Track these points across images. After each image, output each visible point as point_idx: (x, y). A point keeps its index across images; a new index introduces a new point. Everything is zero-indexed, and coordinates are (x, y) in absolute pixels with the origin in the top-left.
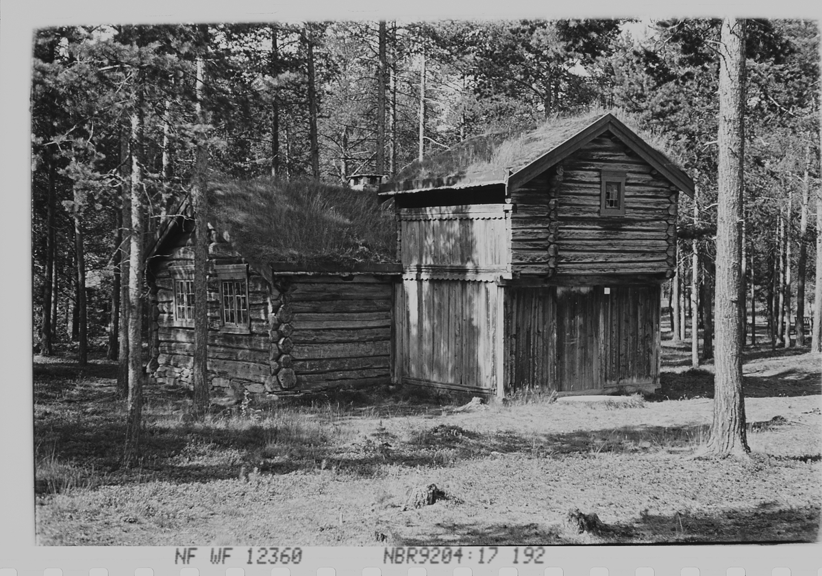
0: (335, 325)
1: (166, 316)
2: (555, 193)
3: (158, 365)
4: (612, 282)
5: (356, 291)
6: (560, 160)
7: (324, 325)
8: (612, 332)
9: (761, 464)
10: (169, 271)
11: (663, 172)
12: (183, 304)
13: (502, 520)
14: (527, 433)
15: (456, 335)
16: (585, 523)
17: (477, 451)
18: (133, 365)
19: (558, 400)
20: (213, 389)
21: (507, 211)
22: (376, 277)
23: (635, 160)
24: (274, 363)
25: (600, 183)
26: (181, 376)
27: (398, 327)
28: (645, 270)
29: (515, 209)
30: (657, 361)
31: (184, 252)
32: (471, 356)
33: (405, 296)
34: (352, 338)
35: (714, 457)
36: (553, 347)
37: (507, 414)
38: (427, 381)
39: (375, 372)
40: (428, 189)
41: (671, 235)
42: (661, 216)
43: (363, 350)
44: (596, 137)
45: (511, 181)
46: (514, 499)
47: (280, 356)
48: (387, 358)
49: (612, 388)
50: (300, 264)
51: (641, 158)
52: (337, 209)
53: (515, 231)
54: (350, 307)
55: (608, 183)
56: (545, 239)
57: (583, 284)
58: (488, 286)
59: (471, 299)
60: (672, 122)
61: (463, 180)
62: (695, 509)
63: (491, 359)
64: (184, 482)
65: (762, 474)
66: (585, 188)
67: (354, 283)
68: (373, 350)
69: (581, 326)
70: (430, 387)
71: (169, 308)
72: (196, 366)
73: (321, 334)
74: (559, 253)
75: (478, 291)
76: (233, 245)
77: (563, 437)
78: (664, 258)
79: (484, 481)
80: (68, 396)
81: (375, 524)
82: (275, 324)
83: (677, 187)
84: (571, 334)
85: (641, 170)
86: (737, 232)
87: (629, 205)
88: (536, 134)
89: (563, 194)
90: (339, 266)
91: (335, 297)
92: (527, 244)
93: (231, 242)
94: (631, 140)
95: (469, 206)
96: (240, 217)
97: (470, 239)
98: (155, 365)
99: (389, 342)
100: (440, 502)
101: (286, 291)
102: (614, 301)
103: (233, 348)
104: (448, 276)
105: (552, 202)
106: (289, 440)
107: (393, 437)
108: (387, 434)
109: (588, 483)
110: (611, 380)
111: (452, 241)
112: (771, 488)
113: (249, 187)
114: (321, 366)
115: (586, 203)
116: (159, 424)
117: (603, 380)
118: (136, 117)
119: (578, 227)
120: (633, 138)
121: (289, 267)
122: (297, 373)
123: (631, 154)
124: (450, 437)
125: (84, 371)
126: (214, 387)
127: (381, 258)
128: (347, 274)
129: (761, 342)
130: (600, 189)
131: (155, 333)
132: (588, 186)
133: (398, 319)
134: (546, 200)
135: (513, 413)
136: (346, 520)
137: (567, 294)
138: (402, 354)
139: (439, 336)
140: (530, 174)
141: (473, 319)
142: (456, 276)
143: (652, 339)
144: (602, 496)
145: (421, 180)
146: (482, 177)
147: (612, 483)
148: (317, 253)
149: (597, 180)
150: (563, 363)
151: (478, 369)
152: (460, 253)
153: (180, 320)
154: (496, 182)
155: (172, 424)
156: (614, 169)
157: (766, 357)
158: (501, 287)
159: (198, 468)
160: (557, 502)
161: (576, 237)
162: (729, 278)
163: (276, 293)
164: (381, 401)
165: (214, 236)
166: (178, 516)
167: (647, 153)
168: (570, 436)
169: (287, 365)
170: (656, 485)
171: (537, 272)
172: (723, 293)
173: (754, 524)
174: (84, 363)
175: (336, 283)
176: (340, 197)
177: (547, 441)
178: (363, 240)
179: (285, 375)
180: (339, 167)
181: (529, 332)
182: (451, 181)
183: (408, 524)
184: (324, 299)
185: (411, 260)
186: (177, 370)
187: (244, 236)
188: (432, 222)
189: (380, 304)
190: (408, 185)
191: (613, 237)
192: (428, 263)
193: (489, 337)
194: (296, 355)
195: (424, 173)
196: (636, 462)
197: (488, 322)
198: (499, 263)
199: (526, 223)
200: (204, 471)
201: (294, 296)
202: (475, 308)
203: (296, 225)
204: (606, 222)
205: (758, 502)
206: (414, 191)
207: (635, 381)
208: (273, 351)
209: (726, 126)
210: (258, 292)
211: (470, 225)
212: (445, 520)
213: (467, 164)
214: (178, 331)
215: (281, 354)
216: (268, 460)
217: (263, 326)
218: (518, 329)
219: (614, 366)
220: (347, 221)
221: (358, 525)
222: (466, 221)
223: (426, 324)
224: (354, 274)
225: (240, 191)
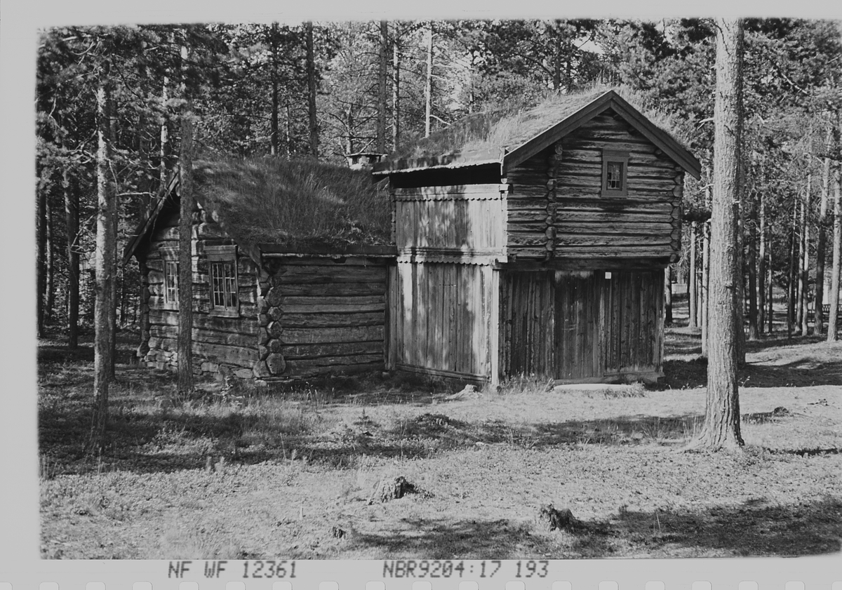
0: (327, 308)
1: (157, 298)
2: (554, 172)
3: (148, 349)
4: (614, 266)
5: (348, 273)
6: (559, 138)
7: (315, 309)
8: (613, 318)
9: (754, 458)
10: (160, 252)
11: (667, 152)
12: (173, 286)
13: (471, 515)
14: (517, 423)
15: (450, 321)
16: (557, 520)
17: (460, 442)
18: (99, 349)
19: (555, 388)
20: (202, 374)
21: (502, 192)
22: (369, 259)
23: (638, 139)
24: (262, 348)
25: (601, 163)
26: (171, 361)
27: (392, 311)
28: (648, 254)
29: (511, 190)
30: (660, 349)
31: (175, 233)
32: (466, 342)
33: (400, 280)
34: (344, 323)
35: (705, 450)
36: (550, 333)
37: (500, 402)
38: (421, 367)
39: (368, 358)
40: (423, 169)
41: (676, 217)
42: (666, 198)
43: (356, 334)
44: (597, 115)
45: (506, 160)
46: (489, 492)
47: (268, 341)
48: (381, 343)
49: (613, 376)
50: (289, 245)
51: (645, 137)
52: (330, 188)
53: (510, 212)
54: (342, 290)
55: (610, 164)
56: (544, 221)
57: (583, 268)
58: (484, 269)
59: (465, 283)
60: (681, 101)
61: (458, 159)
62: (678, 506)
63: (486, 345)
64: (148, 471)
65: (754, 469)
66: (585, 168)
67: (347, 266)
68: (366, 335)
69: (580, 312)
70: (424, 374)
71: (160, 289)
72: (181, 350)
73: (312, 319)
74: (557, 236)
75: (473, 275)
76: (222, 225)
77: (554, 427)
78: (668, 242)
79: (462, 473)
80: (52, 380)
81: (336, 519)
82: (263, 308)
83: (682, 168)
84: (570, 320)
85: (645, 149)
86: (732, 214)
87: (632, 186)
88: (535, 111)
89: (562, 174)
90: (330, 248)
91: (327, 280)
92: (524, 226)
93: (219, 223)
94: (634, 118)
95: (464, 186)
96: (229, 196)
97: (465, 221)
98: (146, 349)
99: (383, 327)
100: (408, 496)
101: (276, 273)
102: (616, 286)
103: (222, 332)
104: (443, 259)
105: (551, 182)
106: (268, 428)
107: (377, 426)
108: (370, 423)
109: (570, 476)
110: (611, 369)
111: (447, 223)
112: (762, 484)
113: (240, 165)
114: (311, 351)
115: (586, 183)
116: (137, 410)
117: (603, 368)
118: (102, 89)
119: (578, 208)
120: (637, 117)
121: (278, 248)
122: (286, 359)
123: (634, 133)
124: (435, 427)
125: (74, 354)
126: (203, 372)
127: (375, 239)
128: (338, 256)
129: (780, 329)
130: (602, 169)
131: (145, 316)
132: (589, 166)
133: (392, 304)
134: (544, 180)
135: (506, 401)
136: (307, 514)
137: (565, 279)
138: (396, 339)
139: (433, 321)
140: (527, 153)
141: (467, 304)
142: (451, 259)
143: (655, 326)
144: (582, 490)
145: (416, 159)
146: (477, 156)
147: (595, 477)
148: (307, 234)
149: (598, 159)
150: (561, 349)
151: (472, 356)
152: (455, 235)
153: (171, 302)
154: (492, 161)
155: (151, 410)
156: (617, 148)
157: (780, 345)
158: (497, 270)
159: (166, 457)
160: (534, 496)
161: (576, 219)
162: (723, 262)
163: (265, 275)
164: (372, 389)
165: (204, 216)
166: (132, 509)
167: (651, 132)
168: (561, 426)
169: (276, 350)
170: (641, 478)
171: (534, 255)
172: (717, 278)
173: (738, 522)
174: (74, 345)
175: (328, 266)
176: (336, 176)
177: (536, 431)
178: (356, 221)
179: (274, 360)
180: (345, 147)
181: (525, 318)
182: (446, 160)
183: (372, 519)
184: (315, 282)
185: (406, 241)
186: (167, 354)
187: (232, 216)
188: (427, 202)
189: (374, 287)
190: (403, 164)
191: (615, 219)
192: (423, 245)
193: (483, 323)
194: (286, 340)
195: (419, 152)
196: (624, 454)
197: (483, 307)
198: (495, 246)
199: (523, 204)
200: (172, 460)
201: (283, 279)
202: (470, 292)
203: (286, 204)
204: (608, 204)
205: (745, 498)
206: (409, 170)
207: (636, 369)
208: (262, 335)
209: (722, 102)
210: (247, 274)
211: (465, 206)
212: (412, 514)
213: (463, 142)
214: (168, 314)
215: (270, 338)
216: (241, 450)
217: (252, 309)
218: (514, 315)
219: (615, 353)
220: (341, 201)
221: (318, 519)
222: (461, 202)
223: (421, 309)
224: (346, 256)
225: (230, 170)
